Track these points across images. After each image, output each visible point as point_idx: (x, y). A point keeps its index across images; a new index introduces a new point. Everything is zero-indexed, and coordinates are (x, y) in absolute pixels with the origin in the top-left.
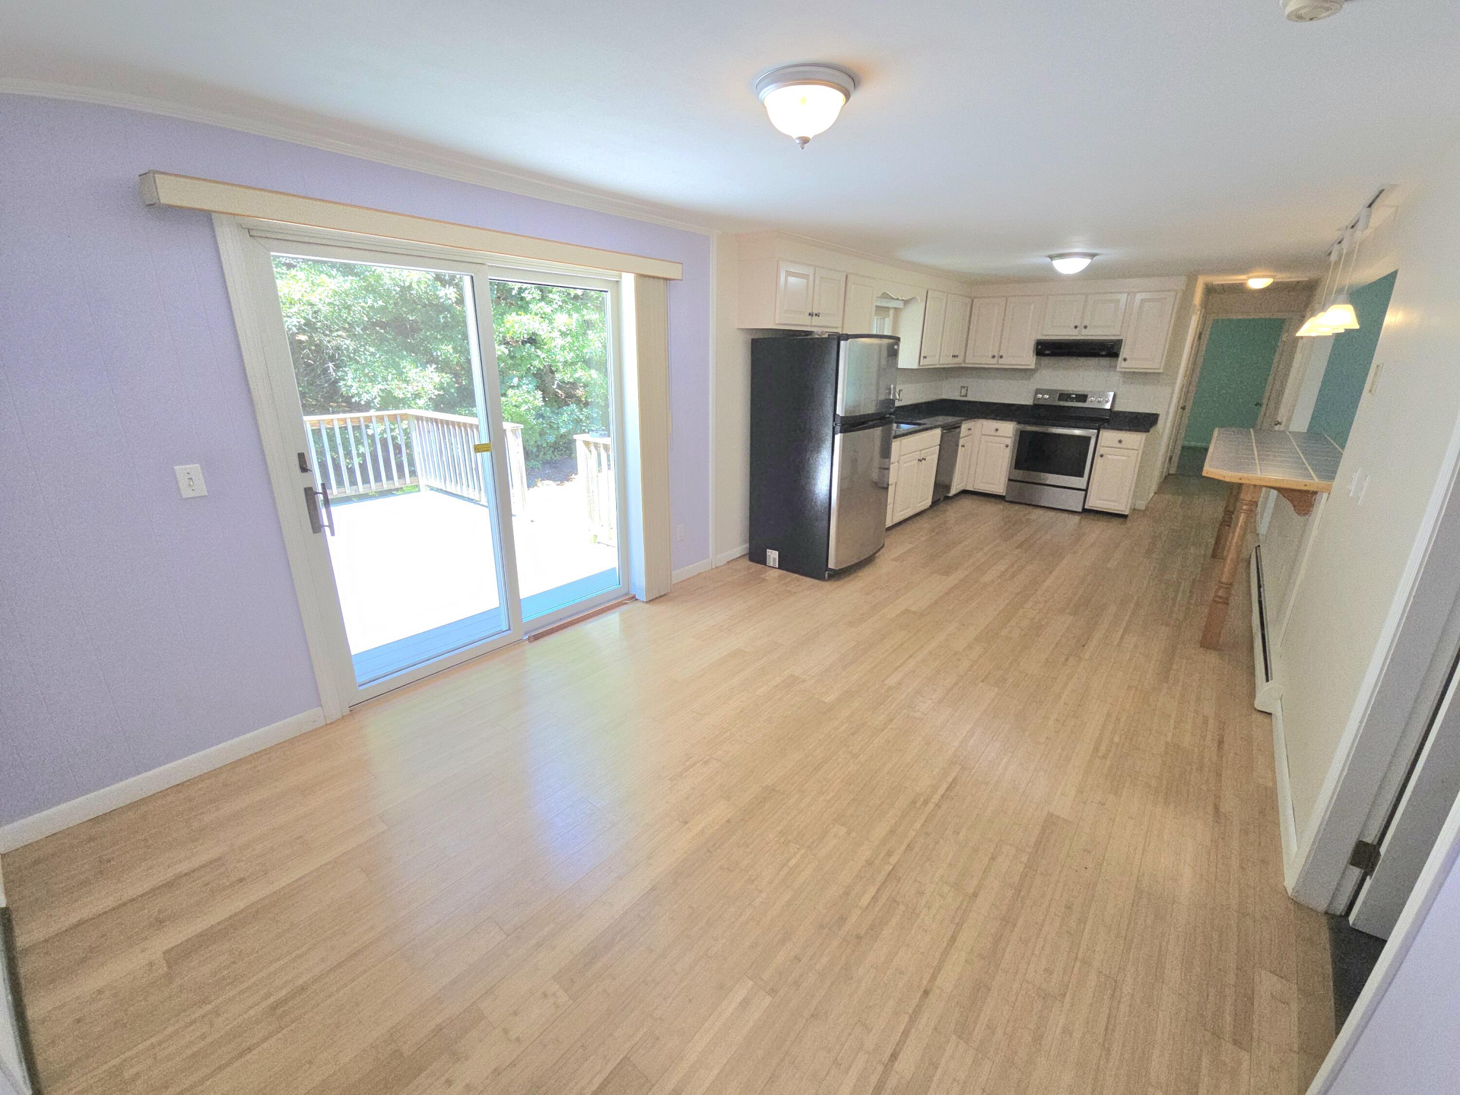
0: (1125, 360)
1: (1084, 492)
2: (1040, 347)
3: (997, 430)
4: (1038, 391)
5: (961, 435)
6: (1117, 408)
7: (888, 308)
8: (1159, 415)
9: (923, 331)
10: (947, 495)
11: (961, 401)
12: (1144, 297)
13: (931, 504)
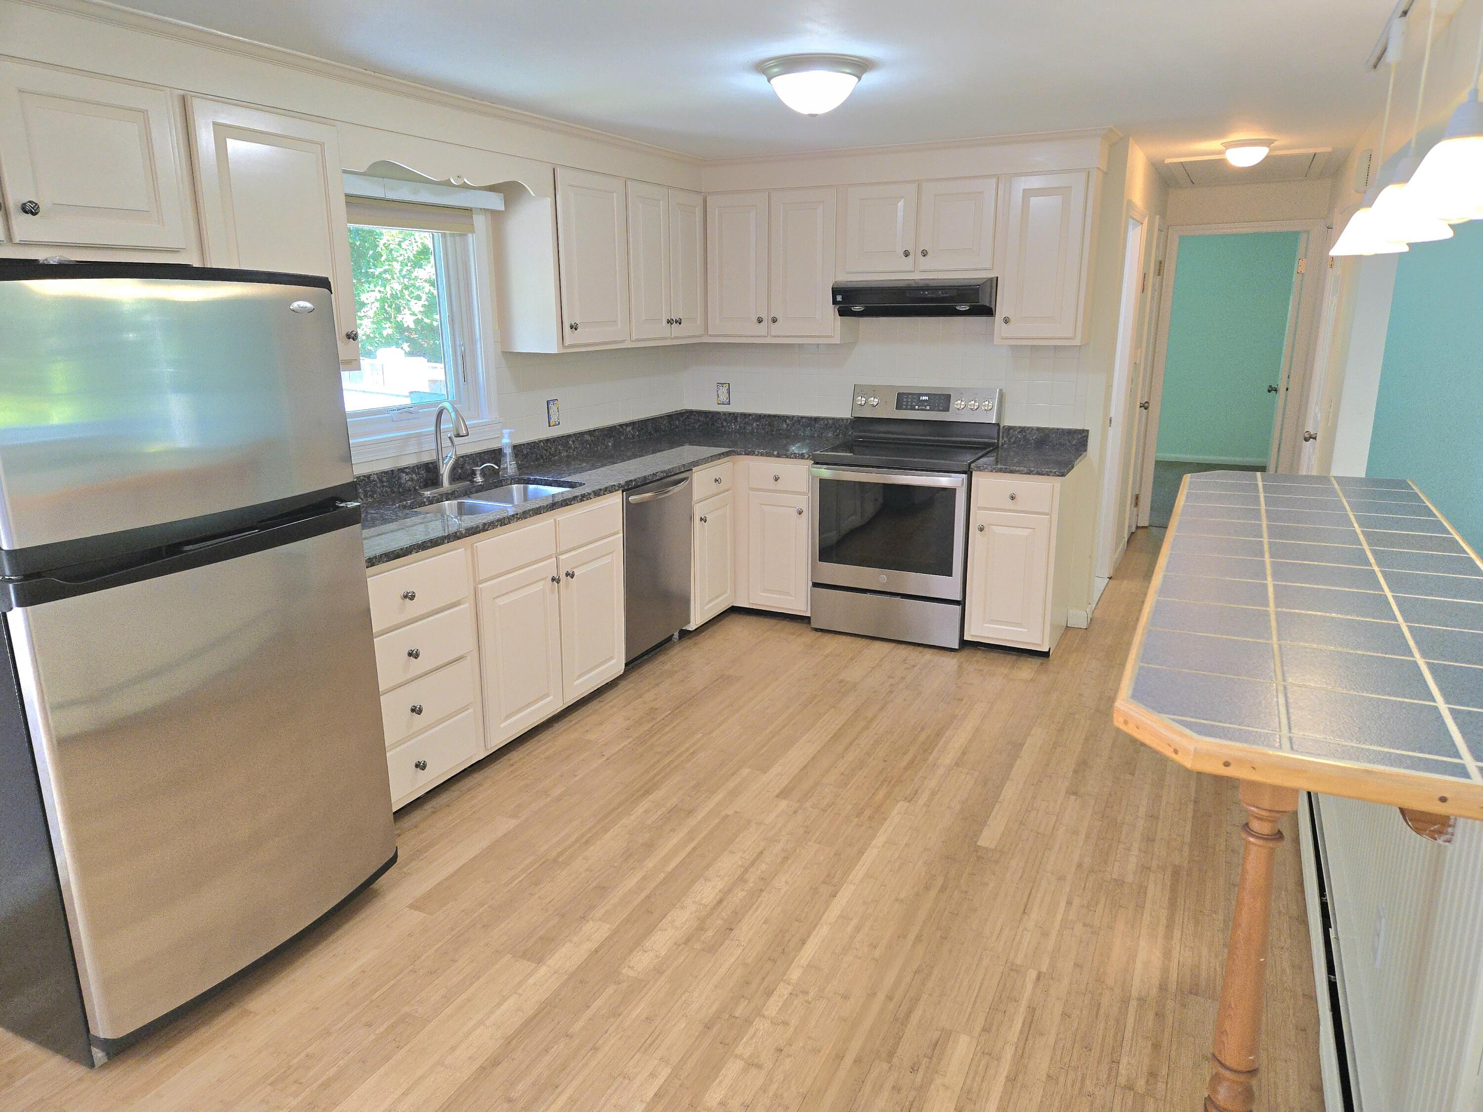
0: (1007, 320)
1: (958, 608)
2: (839, 298)
3: (776, 479)
4: (858, 390)
5: (695, 497)
6: (1008, 421)
7: (469, 210)
8: (1088, 433)
9: (558, 266)
10: (684, 628)
11: (720, 413)
12: (1028, 186)
13: (626, 665)
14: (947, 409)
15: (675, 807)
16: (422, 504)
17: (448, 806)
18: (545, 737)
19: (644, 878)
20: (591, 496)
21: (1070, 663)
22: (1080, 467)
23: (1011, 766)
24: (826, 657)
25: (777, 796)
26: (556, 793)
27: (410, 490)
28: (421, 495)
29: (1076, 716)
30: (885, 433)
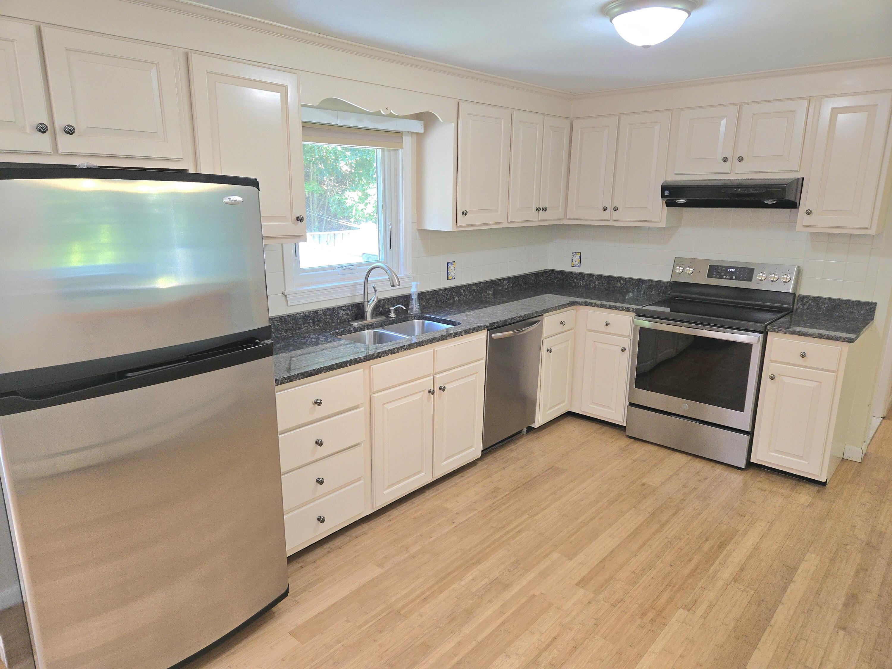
0: (809, 213)
1: (747, 437)
2: (667, 193)
3: (607, 324)
4: (678, 261)
5: (545, 334)
6: (803, 291)
7: (400, 133)
8: (876, 306)
9: (456, 171)
10: (531, 426)
11: (573, 273)
12: (836, 105)
13: (482, 451)
14: (750, 279)
15: (496, 579)
16: (349, 332)
17: (340, 548)
18: (418, 500)
19: (459, 644)
20: (462, 334)
21: (845, 494)
22: (866, 334)
23: (784, 589)
24: (635, 461)
25: (577, 584)
26: (414, 549)
27: (345, 321)
28: (350, 325)
29: (848, 547)
30: (697, 294)
